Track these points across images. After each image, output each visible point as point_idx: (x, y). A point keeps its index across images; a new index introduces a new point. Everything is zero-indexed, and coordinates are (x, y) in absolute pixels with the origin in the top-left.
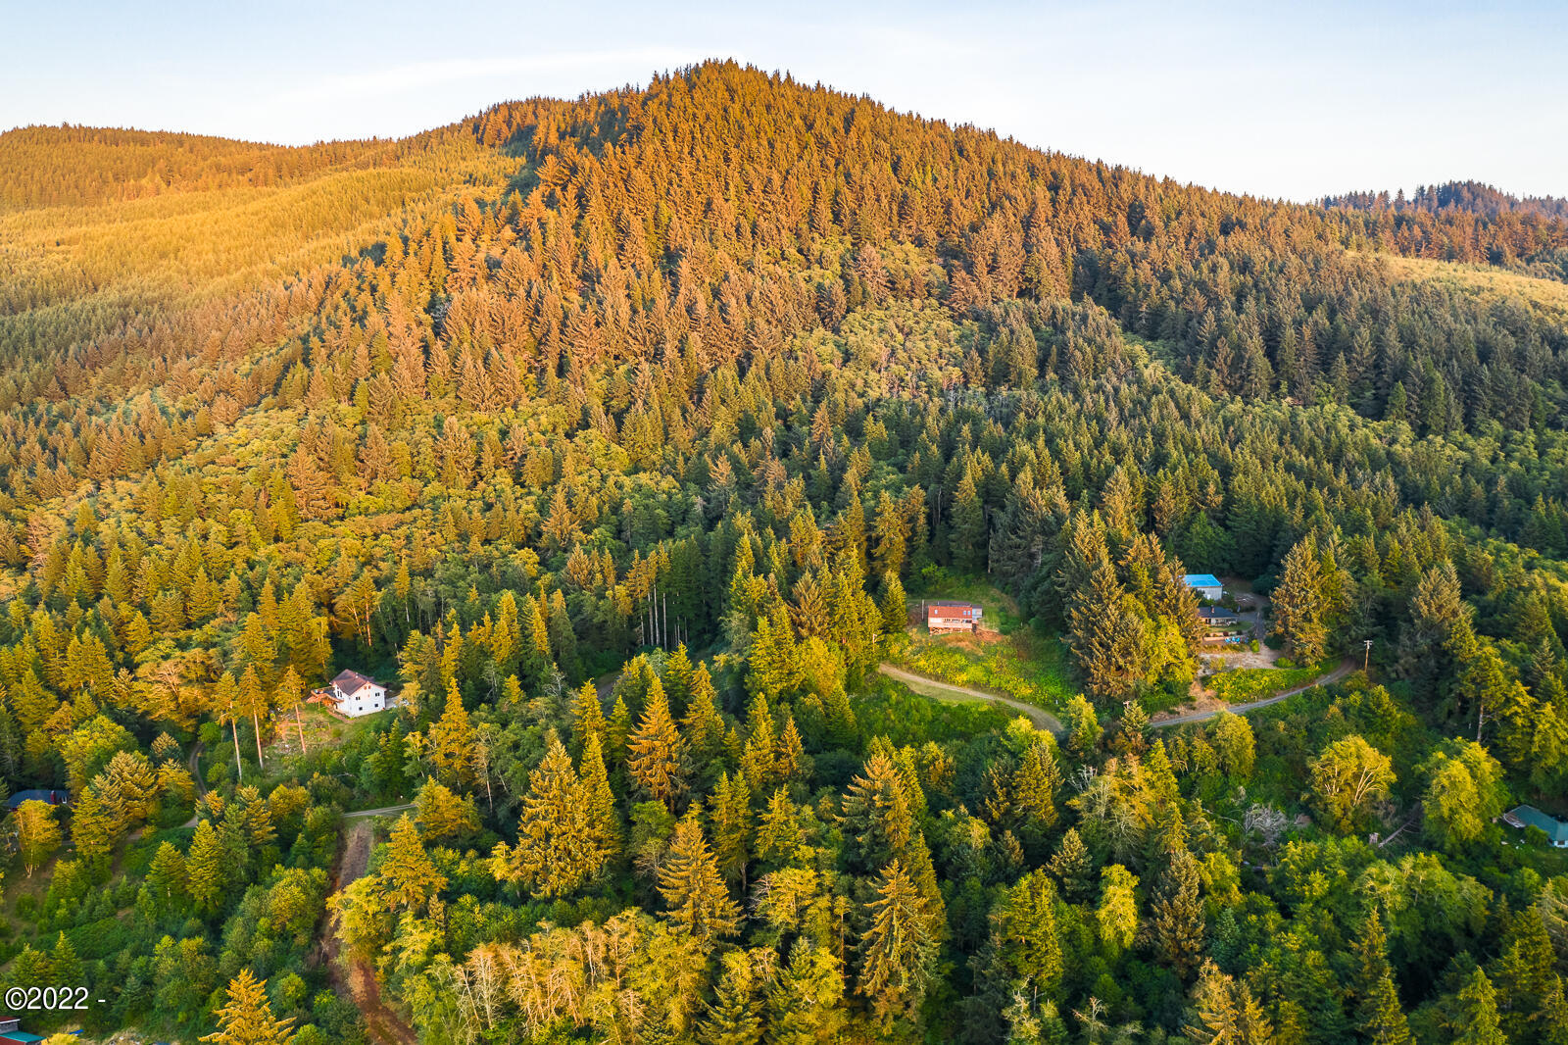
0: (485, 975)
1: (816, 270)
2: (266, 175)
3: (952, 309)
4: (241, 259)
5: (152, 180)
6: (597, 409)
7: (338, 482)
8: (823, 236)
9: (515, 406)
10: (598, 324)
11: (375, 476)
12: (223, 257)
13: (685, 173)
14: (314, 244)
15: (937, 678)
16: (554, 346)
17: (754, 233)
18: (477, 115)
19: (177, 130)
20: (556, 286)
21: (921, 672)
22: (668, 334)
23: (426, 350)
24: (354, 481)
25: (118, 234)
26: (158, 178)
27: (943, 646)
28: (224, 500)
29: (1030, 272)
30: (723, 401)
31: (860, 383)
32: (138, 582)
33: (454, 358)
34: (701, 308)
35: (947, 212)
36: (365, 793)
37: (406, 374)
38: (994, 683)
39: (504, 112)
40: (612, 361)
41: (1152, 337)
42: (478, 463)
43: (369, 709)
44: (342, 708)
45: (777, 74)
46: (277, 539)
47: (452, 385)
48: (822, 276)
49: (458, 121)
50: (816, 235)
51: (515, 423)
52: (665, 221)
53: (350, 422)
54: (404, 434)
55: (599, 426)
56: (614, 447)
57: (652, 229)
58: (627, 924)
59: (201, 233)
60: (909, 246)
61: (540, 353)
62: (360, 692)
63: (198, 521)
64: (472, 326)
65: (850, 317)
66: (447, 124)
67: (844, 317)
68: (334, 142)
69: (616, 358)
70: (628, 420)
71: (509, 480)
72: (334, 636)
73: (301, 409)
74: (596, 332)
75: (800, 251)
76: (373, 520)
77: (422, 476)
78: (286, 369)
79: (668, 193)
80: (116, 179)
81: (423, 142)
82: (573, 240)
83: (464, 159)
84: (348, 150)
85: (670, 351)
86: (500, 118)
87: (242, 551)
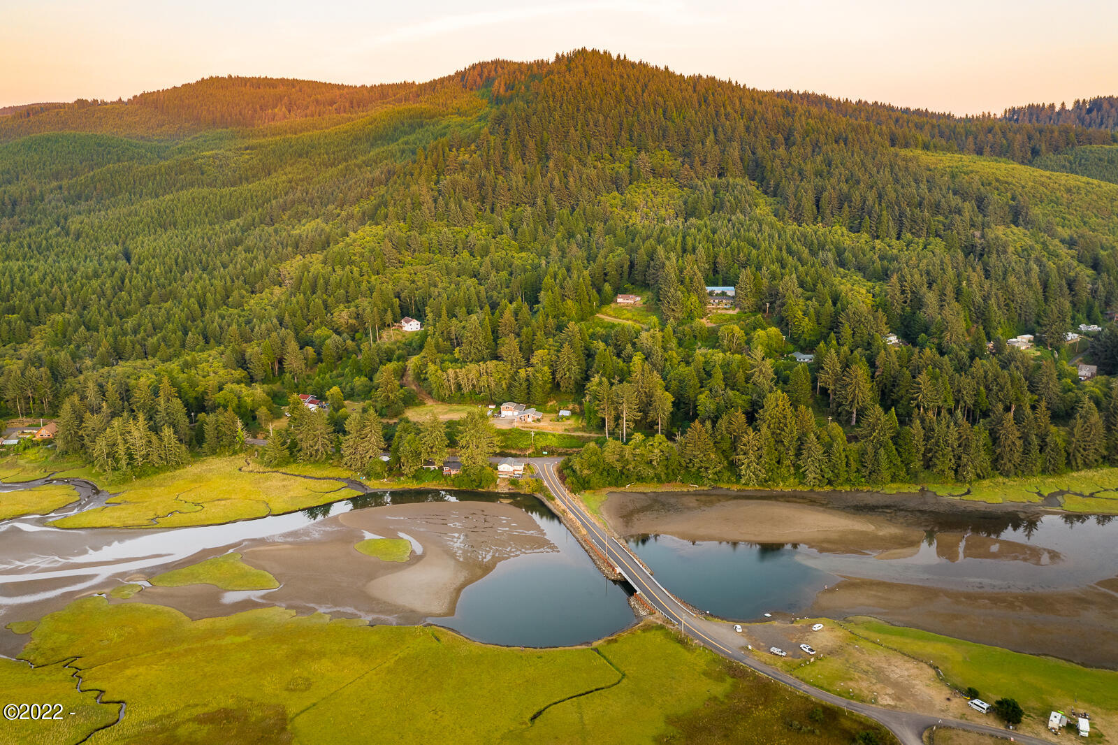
0: (452, 375)
1: (617, 164)
2: (344, 107)
3: (680, 183)
4: (340, 158)
5: (281, 110)
6: (506, 225)
7: (400, 253)
8: (623, 147)
9: (472, 225)
10: (509, 190)
11: (415, 251)
12: (332, 156)
13: (557, 117)
14: (377, 150)
15: (615, 317)
16: (489, 200)
17: (589, 147)
18: (463, 70)
19: (291, 77)
20: (493, 173)
21: (610, 316)
22: (539, 194)
23: (435, 201)
24: (406, 253)
25: (276, 144)
26: (284, 109)
27: (622, 308)
28: (357, 258)
29: (724, 165)
30: (562, 224)
31: (627, 217)
32: (329, 287)
33: (447, 204)
34: (556, 183)
35: (688, 134)
36: (415, 349)
37: (427, 211)
38: (634, 318)
39: (478, 68)
40: (515, 206)
41: (775, 196)
42: (456, 247)
43: (414, 329)
44: (405, 329)
45: (619, 56)
46: (378, 274)
47: (446, 216)
48: (620, 167)
49: (452, 73)
50: (619, 147)
51: (472, 232)
52: (546, 141)
53: (404, 230)
54: (426, 235)
55: (507, 234)
56: (513, 242)
57: (539, 145)
58: (491, 364)
59: (319, 144)
60: (666, 152)
61: (484, 202)
62: (411, 323)
63: (348, 266)
64: (455, 191)
65: (630, 187)
66: (446, 75)
67: (627, 186)
68: (382, 85)
69: (517, 205)
70: (519, 230)
71: (468, 254)
72: (401, 307)
73: (384, 225)
74: (508, 194)
75: (611, 155)
76: (414, 268)
77: (433, 252)
78: (377, 210)
79: (548, 127)
80: (261, 109)
81: (433, 85)
82: (502, 151)
83: (455, 97)
84: (390, 90)
85: (539, 201)
86: (476, 73)
87: (366, 277)
